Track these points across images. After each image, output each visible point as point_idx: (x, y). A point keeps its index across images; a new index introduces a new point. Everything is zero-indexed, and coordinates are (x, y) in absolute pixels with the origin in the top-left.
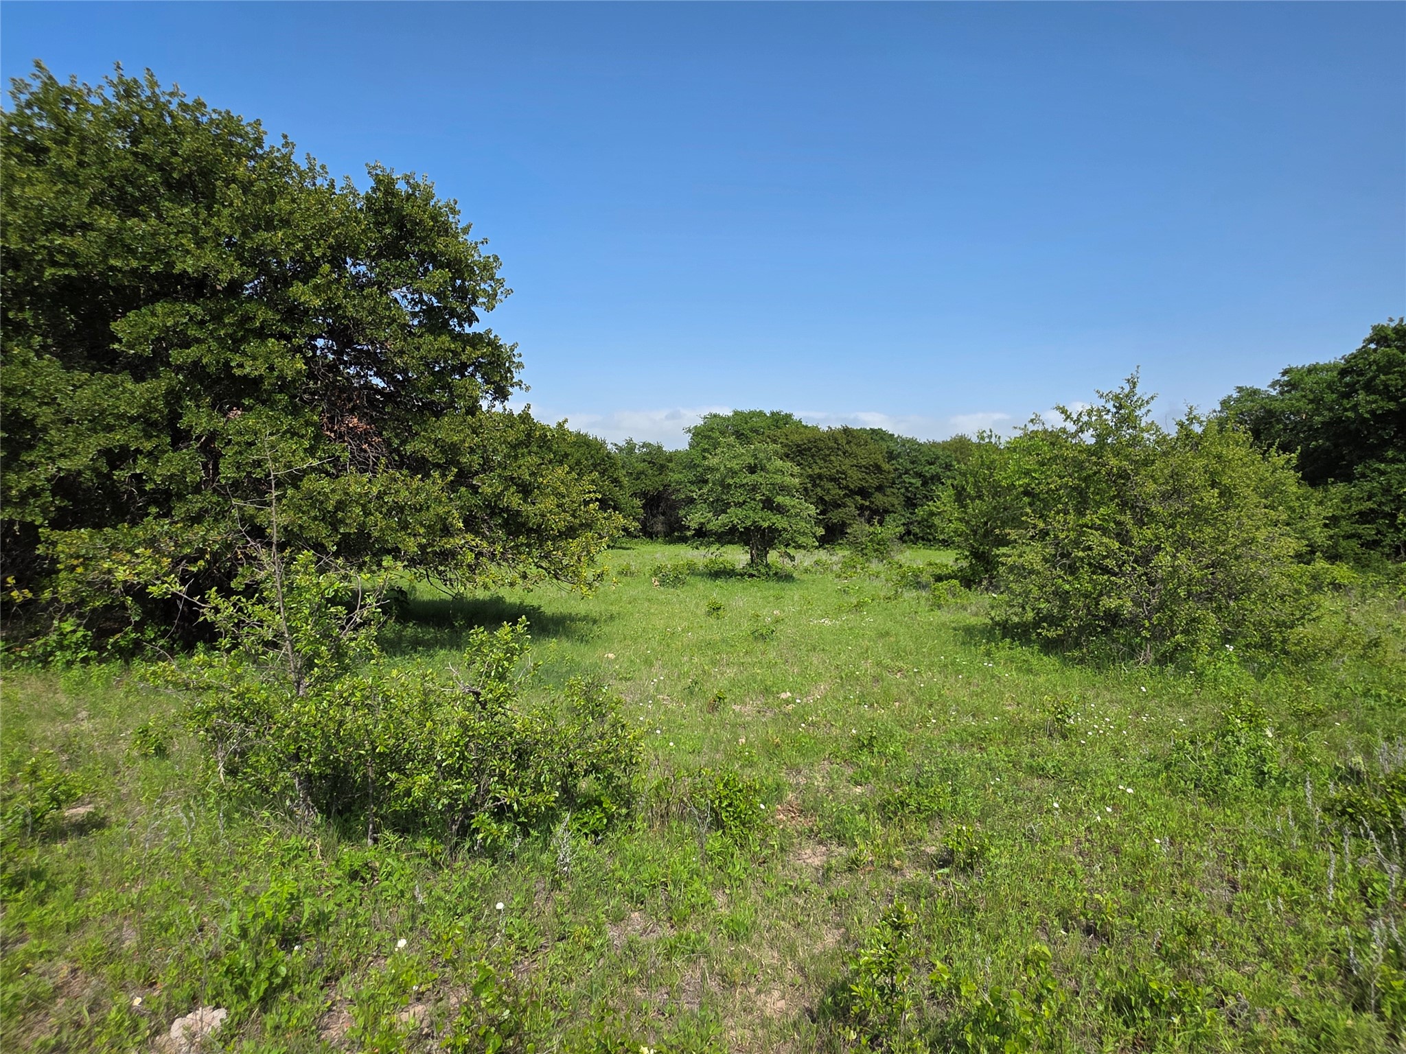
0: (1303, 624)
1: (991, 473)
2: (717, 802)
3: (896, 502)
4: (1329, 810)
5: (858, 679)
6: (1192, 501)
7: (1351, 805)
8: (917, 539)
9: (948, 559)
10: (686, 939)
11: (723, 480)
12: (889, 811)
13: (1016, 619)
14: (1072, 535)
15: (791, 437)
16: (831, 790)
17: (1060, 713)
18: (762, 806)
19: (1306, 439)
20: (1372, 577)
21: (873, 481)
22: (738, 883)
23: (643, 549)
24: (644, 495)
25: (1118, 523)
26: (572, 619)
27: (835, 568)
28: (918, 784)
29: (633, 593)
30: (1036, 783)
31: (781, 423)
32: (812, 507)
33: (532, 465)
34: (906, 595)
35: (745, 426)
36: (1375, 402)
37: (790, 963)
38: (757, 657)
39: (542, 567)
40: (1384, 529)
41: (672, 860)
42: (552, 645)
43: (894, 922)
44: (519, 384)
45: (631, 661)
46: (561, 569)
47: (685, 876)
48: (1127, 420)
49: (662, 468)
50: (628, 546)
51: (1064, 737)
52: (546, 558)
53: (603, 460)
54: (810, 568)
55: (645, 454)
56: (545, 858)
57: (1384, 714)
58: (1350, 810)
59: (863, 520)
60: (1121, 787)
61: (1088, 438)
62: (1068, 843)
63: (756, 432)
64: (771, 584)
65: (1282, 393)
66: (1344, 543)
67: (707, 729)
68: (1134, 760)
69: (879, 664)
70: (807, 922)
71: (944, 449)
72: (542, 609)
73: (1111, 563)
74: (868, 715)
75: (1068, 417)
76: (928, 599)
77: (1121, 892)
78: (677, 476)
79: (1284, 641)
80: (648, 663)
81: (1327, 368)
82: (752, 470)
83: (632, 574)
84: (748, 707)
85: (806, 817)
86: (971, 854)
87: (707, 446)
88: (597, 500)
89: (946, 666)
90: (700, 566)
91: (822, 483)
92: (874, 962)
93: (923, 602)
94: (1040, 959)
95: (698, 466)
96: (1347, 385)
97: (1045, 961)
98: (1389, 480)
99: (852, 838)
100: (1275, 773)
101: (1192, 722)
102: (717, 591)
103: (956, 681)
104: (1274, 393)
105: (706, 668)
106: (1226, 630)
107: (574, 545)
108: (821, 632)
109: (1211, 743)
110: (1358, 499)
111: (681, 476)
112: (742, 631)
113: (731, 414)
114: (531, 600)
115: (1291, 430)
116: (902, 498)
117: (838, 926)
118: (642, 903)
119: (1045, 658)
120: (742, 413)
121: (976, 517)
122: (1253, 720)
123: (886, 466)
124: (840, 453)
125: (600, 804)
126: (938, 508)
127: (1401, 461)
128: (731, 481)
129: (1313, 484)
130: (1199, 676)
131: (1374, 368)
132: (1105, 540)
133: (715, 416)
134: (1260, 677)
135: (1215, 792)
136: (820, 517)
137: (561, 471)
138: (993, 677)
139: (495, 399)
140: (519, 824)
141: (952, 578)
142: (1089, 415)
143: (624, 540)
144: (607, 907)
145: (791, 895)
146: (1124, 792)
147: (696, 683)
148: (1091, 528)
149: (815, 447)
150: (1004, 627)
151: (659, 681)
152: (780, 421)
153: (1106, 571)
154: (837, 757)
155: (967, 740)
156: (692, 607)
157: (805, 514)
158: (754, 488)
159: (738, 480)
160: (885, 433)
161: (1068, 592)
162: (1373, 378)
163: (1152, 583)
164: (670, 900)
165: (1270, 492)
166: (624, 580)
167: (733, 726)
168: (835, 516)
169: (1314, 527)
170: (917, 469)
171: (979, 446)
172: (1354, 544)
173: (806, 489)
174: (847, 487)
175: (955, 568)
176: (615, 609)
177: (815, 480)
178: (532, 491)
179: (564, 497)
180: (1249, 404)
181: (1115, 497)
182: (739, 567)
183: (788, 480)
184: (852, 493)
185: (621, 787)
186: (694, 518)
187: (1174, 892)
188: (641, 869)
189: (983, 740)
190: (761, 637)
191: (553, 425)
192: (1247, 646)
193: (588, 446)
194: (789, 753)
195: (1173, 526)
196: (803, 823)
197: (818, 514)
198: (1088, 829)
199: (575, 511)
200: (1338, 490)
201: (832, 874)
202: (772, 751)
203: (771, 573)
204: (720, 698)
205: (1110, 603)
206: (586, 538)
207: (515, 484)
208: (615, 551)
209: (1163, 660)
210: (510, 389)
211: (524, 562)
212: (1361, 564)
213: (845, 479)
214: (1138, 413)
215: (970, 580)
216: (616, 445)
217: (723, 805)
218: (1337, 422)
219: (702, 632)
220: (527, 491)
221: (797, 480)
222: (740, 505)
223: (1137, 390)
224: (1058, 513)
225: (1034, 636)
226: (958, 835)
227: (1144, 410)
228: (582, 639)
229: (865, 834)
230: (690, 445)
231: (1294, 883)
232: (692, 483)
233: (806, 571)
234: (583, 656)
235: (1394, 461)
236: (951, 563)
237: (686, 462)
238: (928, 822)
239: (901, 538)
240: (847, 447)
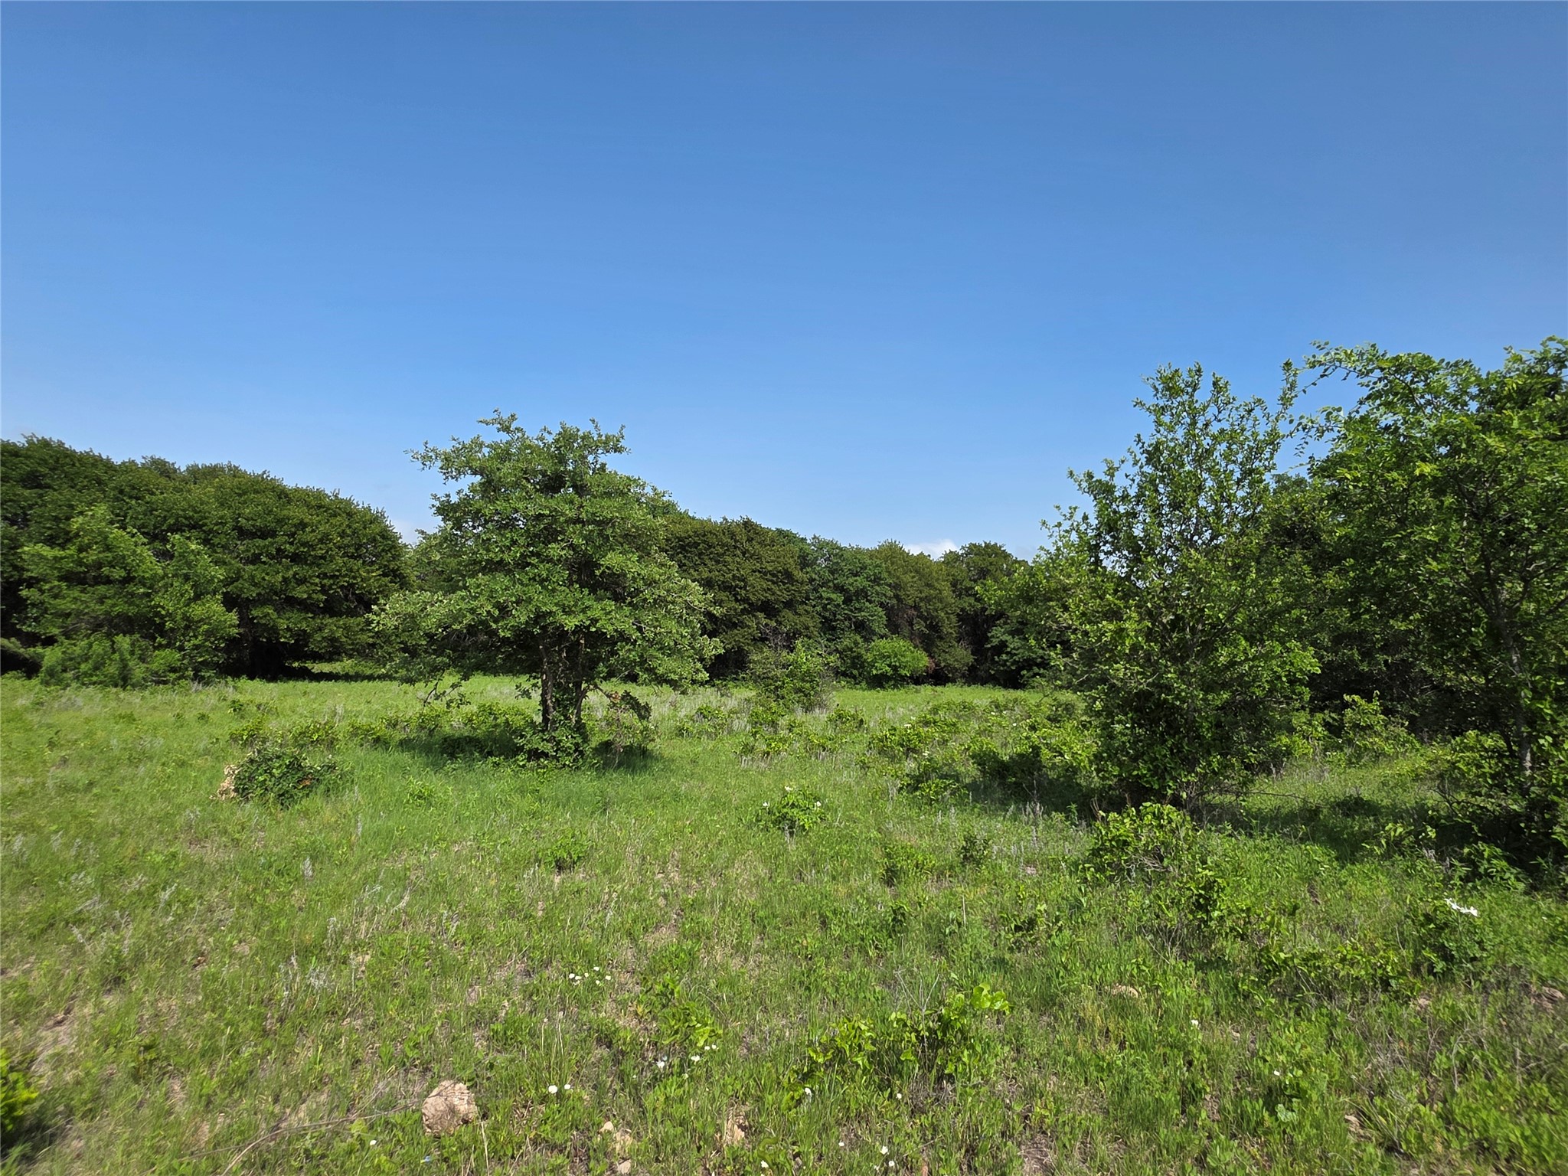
3: (810, 624)
15: (673, 530)
21: (782, 594)
53: (374, 540)
71: (871, 557)
116: (818, 619)
123: (798, 575)
124: (738, 552)
149: (704, 542)
157: (678, 603)
170: (840, 580)
174: (746, 600)
184: (753, 608)
193: (350, 515)
203: (588, 748)
213: (745, 588)
239: (838, 673)
240: (747, 546)
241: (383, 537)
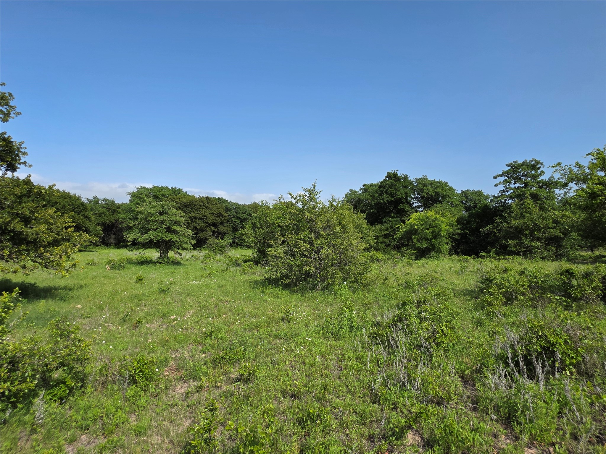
0: (366, 273)
1: (266, 218)
2: (133, 371)
3: (229, 230)
4: (370, 337)
5: (208, 306)
6: (333, 230)
7: (376, 334)
8: (238, 245)
9: (249, 253)
10: (112, 442)
11: (146, 218)
12: (216, 362)
13: (274, 277)
14: (294, 243)
15: (181, 199)
16: (192, 357)
17: (287, 313)
18: (157, 370)
19: (370, 209)
20: (387, 256)
21: (219, 220)
22: (142, 408)
23: (103, 252)
24: (104, 224)
25: (310, 238)
26: (56, 289)
27: (201, 258)
28: (230, 349)
29: (95, 273)
30: (277, 341)
31: (176, 193)
32: (190, 231)
33: (31, 207)
34: (231, 269)
35: (159, 193)
36: (388, 197)
37: (166, 440)
38: (160, 301)
39: (37, 262)
40: (391, 240)
41: (106, 404)
42: (42, 304)
43: (211, 408)
44: (25, 163)
45: (91, 308)
46: (49, 263)
47: (113, 411)
48: (312, 199)
49: (114, 212)
50: (94, 250)
51: (289, 322)
52: (39, 257)
53: (79, 206)
54: (189, 259)
55: (104, 204)
56: (27, 418)
57: (388, 302)
58: (375, 336)
59: (214, 237)
60: (307, 338)
61: (299, 205)
62: (287, 363)
63: (165, 196)
64: (170, 266)
65: (363, 193)
66: (380, 245)
67: (132, 337)
68: (312, 327)
69: (217, 299)
70: (176, 419)
71: (249, 207)
72: (37, 285)
73: (306, 253)
74: (211, 322)
75: (292, 197)
76: (240, 270)
77: (304, 379)
78: (122, 216)
79: (361, 280)
80: (101, 308)
81: (375, 185)
82: (161, 213)
83: (95, 264)
84: (154, 325)
85: (179, 371)
86: (250, 374)
87: (139, 202)
88: (73, 226)
89: (245, 298)
90: (134, 259)
91: (196, 221)
92: (202, 428)
93: (238, 272)
94: (269, 410)
95: (134, 211)
96: (381, 191)
97: (271, 410)
98: (392, 224)
99: (200, 377)
100: (355, 326)
101: (332, 311)
102: (141, 271)
103: (250, 304)
104: (361, 193)
105: (133, 308)
106: (344, 277)
107: (57, 250)
108: (193, 287)
109: (337, 318)
110: (384, 230)
111: (124, 216)
112: (153, 289)
113: (152, 187)
114: (30, 280)
115: (366, 206)
116: (231, 228)
117: (190, 418)
118: (88, 429)
119: (284, 292)
120: (157, 187)
121: (259, 235)
122: (350, 308)
123: (225, 214)
124: (204, 207)
125: (64, 383)
126: (245, 232)
127: (395, 218)
128: (150, 219)
129: (372, 225)
130: (335, 294)
131: (388, 186)
132: (305, 244)
133: (144, 187)
134: (354, 293)
135: (337, 336)
136: (194, 236)
137: (51, 211)
138: (264, 301)
139: (7, 170)
140: (11, 403)
141: (250, 261)
142: (300, 197)
143: (91, 247)
144: (66, 436)
145: (169, 409)
146: (308, 340)
147: (127, 316)
148: (300, 240)
149: (193, 204)
150: (269, 280)
151: (107, 317)
152: (176, 192)
153: (306, 256)
154: (196, 342)
155: (252, 328)
156: (128, 279)
157: (187, 234)
158: (162, 222)
159: (154, 218)
160: (224, 200)
161: (292, 265)
162: (388, 190)
163: (321, 261)
164: (104, 424)
165: (358, 227)
166: (90, 267)
167: (146, 334)
168: (201, 235)
169: (371, 239)
170: (239, 215)
171: (261, 207)
172: (383, 245)
173: (188, 223)
174: (207, 223)
175: (252, 257)
176: (83, 283)
177: (193, 219)
178: (30, 222)
179: (52, 224)
180: (353, 196)
181: (309, 228)
182: (154, 259)
183: (178, 219)
184: (209, 225)
185: (78, 372)
186: (130, 237)
187: (322, 375)
188: (88, 412)
189: (258, 327)
190: (162, 291)
191: (47, 187)
192: (350, 282)
194: (173, 344)
195: (327, 239)
196: (177, 374)
197: (193, 234)
198: (295, 356)
199: (59, 232)
200: (379, 227)
201: (190, 395)
202: (164, 343)
203: (170, 261)
204: (139, 322)
205: (306, 268)
206: (65, 246)
207: (19, 217)
208: (85, 253)
209: (323, 290)
210: (18, 166)
211: (24, 259)
212: (385, 252)
213: (207, 219)
214: (316, 197)
215: (258, 262)
216: (87, 199)
217: (137, 372)
218: (378, 204)
219: (132, 291)
220: (28, 221)
221: (183, 219)
222: (154, 230)
223: (316, 188)
224: (289, 234)
225: (280, 283)
226: (245, 368)
227: (318, 196)
228: (62, 299)
229: (206, 374)
230: (130, 201)
231: (359, 364)
232: (131, 219)
233: (187, 260)
234: (62, 308)
235: (393, 217)
236: (251, 255)
237: (128, 209)
238: (233, 365)
239: (231, 245)
240: (207, 205)
241: (82, 205)
